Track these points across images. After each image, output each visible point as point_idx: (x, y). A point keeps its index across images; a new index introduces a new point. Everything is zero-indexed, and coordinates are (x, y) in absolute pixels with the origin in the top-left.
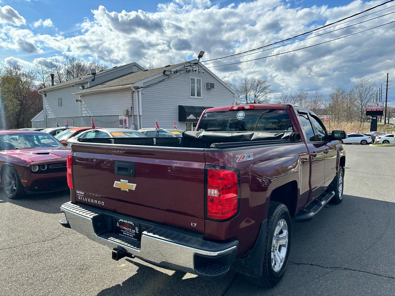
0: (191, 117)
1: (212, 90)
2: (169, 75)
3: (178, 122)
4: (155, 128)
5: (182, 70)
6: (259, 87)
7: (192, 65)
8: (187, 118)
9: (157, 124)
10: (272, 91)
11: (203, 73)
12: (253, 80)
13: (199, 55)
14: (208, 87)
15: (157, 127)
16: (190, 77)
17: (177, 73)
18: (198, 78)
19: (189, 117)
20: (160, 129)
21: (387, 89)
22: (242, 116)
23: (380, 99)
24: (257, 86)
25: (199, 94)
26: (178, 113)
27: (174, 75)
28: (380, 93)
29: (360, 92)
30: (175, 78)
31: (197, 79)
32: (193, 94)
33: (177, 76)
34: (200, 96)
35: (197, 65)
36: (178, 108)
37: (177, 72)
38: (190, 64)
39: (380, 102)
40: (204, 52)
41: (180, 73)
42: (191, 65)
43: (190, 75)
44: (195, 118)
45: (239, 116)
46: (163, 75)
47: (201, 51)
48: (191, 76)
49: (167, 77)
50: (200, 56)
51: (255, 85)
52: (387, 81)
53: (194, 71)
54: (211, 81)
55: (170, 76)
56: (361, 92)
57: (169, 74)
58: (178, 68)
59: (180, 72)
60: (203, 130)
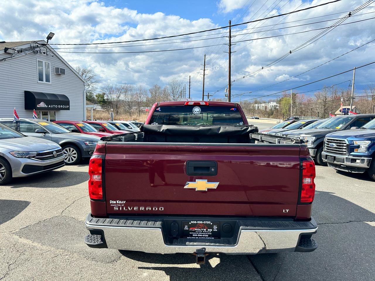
0: (42, 105)
1: (63, 76)
2: (12, 54)
3: (24, 110)
4: (13, 118)
5: (27, 50)
7: (39, 46)
8: (38, 106)
9: (15, 113)
10: (97, 82)
11: (53, 56)
12: (78, 69)
13: (48, 36)
14: (58, 72)
15: (16, 117)
16: (37, 59)
17: (22, 53)
18: (46, 61)
19: (39, 105)
20: (20, 119)
21: (190, 88)
22: (198, 111)
23: (184, 96)
25: (48, 80)
26: (24, 100)
27: (18, 54)
28: (184, 91)
30: (18, 58)
31: (45, 63)
32: (41, 79)
33: (18, 57)
34: (50, 82)
35: (45, 46)
36: (24, 94)
37: (21, 52)
38: (38, 44)
39: (184, 98)
40: (54, 34)
41: (25, 53)
42: (38, 45)
43: (37, 57)
44: (47, 106)
45: (195, 111)
46: (4, 53)
47: (51, 33)
48: (39, 58)
49: (9, 56)
50: (49, 38)
51: (80, 73)
52: (190, 82)
53: (41, 53)
54: (61, 66)
55: (13, 55)
56: (173, 89)
57: (13, 53)
58: (24, 47)
59: (25, 52)
60: (156, 123)
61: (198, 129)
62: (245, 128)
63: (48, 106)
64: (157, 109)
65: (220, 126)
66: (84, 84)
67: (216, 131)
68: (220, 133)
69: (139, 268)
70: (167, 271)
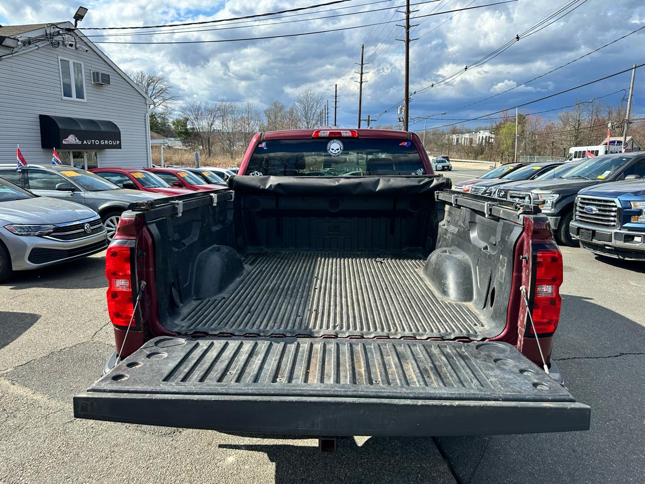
0: (71, 139)
1: (106, 87)
2: (13, 48)
3: (41, 149)
4: (16, 165)
5: (40, 41)
6: (151, 87)
7: (61, 32)
8: (64, 142)
9: (20, 154)
10: (173, 98)
11: (87, 51)
12: (140, 76)
13: (76, 14)
14: (98, 81)
15: (20, 162)
16: (60, 58)
17: (31, 46)
18: (75, 61)
19: (67, 139)
20: (28, 165)
21: (336, 107)
22: (338, 149)
23: (326, 122)
24: (149, 85)
25: (80, 95)
26: (39, 131)
27: (23, 48)
28: (326, 112)
29: (305, 109)
30: (24, 56)
31: (74, 63)
32: (68, 94)
33: (24, 53)
34: (84, 99)
35: (72, 33)
36: (39, 120)
37: (29, 43)
38: (58, 29)
39: (326, 125)
40: (87, 10)
41: (36, 46)
42: (58, 31)
43: (58, 53)
44: (80, 143)
45: (333, 149)
47: (81, 7)
48: (61, 54)
49: (8, 52)
50: (78, 17)
51: (143, 83)
52: (336, 96)
53: (66, 46)
54: (103, 70)
55: (15, 50)
56: (307, 109)
57: (14, 46)
58: (33, 35)
59: (36, 44)
60: (258, 173)
61: (337, 184)
62: (427, 180)
63: (83, 142)
64: (260, 146)
65: (378, 178)
66: (145, 101)
67: (371, 188)
68: (378, 191)
69: (220, 446)
70: (273, 453)
